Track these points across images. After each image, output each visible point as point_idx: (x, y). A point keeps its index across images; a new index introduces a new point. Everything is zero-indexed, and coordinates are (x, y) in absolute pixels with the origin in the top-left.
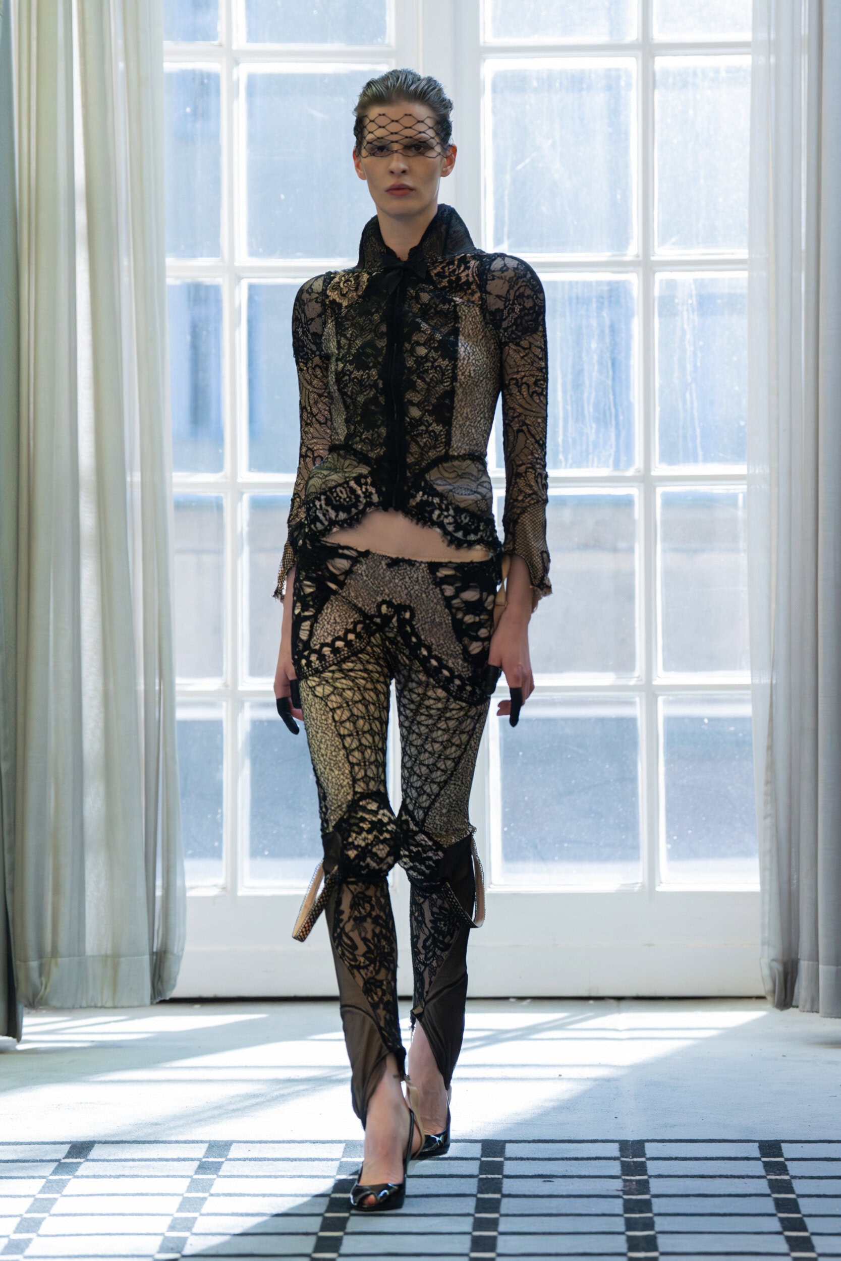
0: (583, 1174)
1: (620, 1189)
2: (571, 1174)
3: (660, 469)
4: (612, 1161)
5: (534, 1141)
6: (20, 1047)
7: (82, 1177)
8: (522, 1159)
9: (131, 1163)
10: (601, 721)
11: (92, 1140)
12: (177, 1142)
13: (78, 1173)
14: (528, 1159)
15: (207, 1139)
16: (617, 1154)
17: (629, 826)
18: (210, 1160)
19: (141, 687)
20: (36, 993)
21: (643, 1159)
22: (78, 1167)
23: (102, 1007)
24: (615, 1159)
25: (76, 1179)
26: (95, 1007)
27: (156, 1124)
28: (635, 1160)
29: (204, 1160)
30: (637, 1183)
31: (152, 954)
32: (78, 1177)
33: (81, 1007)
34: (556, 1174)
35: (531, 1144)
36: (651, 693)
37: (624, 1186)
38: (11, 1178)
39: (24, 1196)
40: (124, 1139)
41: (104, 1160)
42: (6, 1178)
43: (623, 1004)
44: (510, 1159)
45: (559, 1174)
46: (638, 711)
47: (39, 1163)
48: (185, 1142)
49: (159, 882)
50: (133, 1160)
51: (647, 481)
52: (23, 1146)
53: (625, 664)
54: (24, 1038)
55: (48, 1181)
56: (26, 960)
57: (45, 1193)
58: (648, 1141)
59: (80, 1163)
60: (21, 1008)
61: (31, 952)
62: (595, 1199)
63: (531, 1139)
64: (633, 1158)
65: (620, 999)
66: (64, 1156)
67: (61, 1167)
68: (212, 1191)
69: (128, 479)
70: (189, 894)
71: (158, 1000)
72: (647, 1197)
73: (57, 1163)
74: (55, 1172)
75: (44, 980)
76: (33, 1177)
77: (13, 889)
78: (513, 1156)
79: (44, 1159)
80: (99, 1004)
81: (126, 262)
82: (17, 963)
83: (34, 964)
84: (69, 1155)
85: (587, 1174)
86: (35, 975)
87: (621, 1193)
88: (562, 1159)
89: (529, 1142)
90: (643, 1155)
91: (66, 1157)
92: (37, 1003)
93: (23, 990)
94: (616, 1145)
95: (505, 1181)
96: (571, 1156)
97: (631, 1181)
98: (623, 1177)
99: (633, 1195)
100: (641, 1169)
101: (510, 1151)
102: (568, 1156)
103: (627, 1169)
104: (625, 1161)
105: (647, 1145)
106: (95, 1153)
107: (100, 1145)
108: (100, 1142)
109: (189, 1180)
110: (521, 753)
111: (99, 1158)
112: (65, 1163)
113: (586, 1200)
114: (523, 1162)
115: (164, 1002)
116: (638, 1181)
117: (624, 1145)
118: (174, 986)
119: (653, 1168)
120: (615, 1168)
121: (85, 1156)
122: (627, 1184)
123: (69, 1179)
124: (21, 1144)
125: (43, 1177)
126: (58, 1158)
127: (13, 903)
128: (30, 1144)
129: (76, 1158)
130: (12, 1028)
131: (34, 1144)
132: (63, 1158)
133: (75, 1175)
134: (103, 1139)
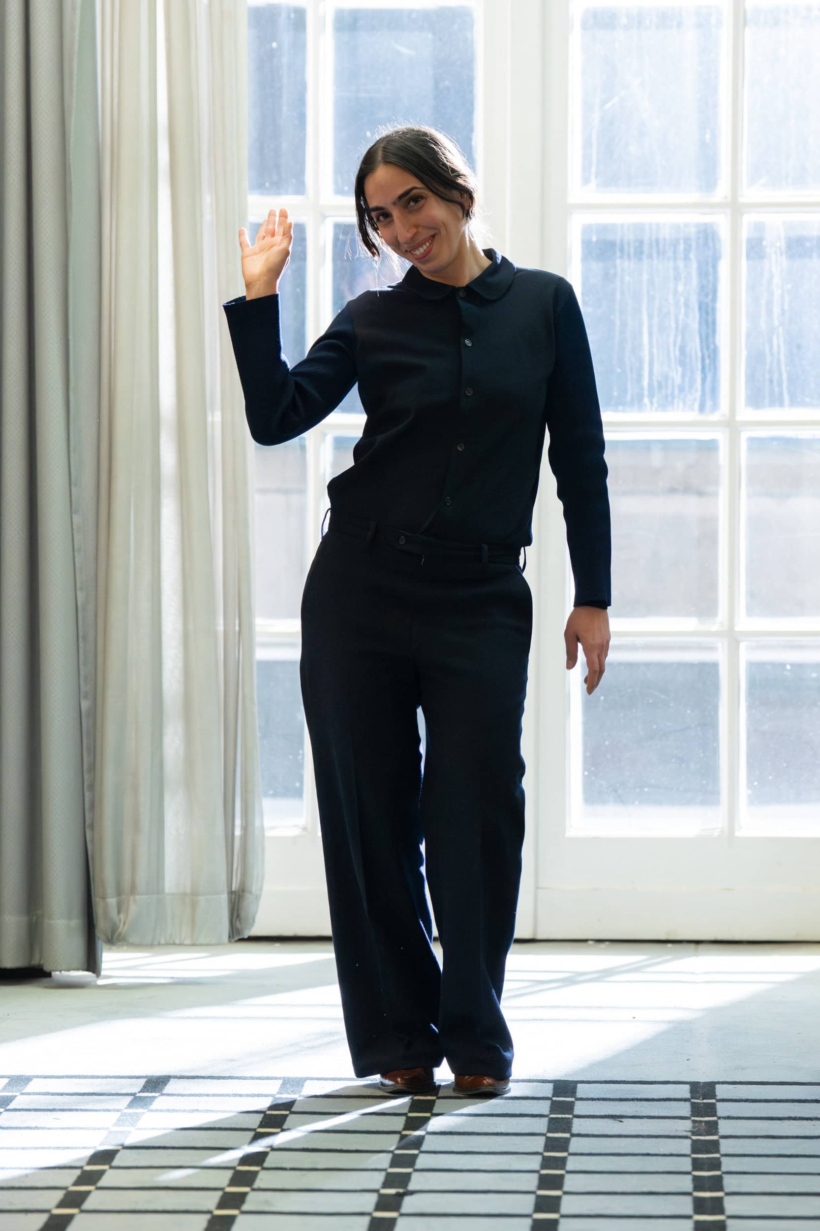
0: (652, 1115)
1: (689, 1130)
2: (641, 1115)
3: (744, 414)
4: (682, 1103)
5: (606, 1083)
6: (100, 982)
7: (156, 1110)
8: (593, 1100)
9: (206, 1098)
10: (683, 665)
11: (168, 1074)
12: (252, 1078)
13: (153, 1107)
14: (599, 1100)
15: (282, 1076)
16: (687, 1095)
17: (710, 771)
18: (284, 1096)
19: (221, 628)
20: (114, 929)
21: (713, 1101)
22: (153, 1101)
23: (180, 944)
24: (685, 1100)
25: (150, 1113)
26: (172, 944)
27: (232, 1060)
28: (706, 1101)
29: (277, 1096)
31: (232, 893)
32: (152, 1111)
33: (160, 944)
34: (626, 1115)
35: (603, 1086)
36: (734, 639)
37: (693, 1127)
38: (86, 1110)
39: (99, 1129)
40: (199, 1074)
41: (178, 1095)
42: (82, 1110)
44: (581, 1099)
45: (628, 1115)
46: (720, 656)
47: (114, 1097)
48: (259, 1078)
49: (238, 822)
50: (208, 1095)
51: (732, 425)
52: (100, 1080)
53: (708, 610)
54: (103, 973)
55: (123, 1115)
56: (105, 897)
57: (119, 1125)
58: (719, 1083)
59: (155, 1097)
60: (100, 944)
61: (110, 888)
62: (663, 1140)
63: (603, 1080)
64: (703, 1099)
65: (698, 942)
66: (139, 1089)
67: (136, 1100)
68: (285, 1127)
69: (209, 420)
70: (267, 834)
71: (236, 939)
72: (715, 1138)
73: (132, 1097)
74: (130, 1105)
75: (122, 916)
76: (108, 1110)
77: (92, 826)
78: (585, 1096)
79: (120, 1092)
80: (177, 942)
81: (207, 200)
82: (97, 900)
83: (112, 901)
84: (145, 1089)
85: (657, 1115)
86: (113, 912)
87: (689, 1134)
88: (633, 1100)
89: (601, 1083)
90: (713, 1096)
91: (142, 1091)
92: (115, 939)
93: (101, 925)
94: (687, 1087)
95: (575, 1121)
96: (642, 1098)
97: (700, 1122)
98: (693, 1118)
99: (701, 1136)
100: (711, 1110)
102: (639, 1098)
103: (697, 1110)
104: (695, 1103)
105: (718, 1087)
106: (170, 1088)
107: (176, 1080)
108: (175, 1077)
109: (262, 1116)
111: (174, 1092)
112: (140, 1097)
113: (655, 1140)
114: (594, 1102)
115: (242, 940)
116: (708, 1123)
117: (695, 1087)
118: (253, 924)
119: (723, 1109)
120: (685, 1109)
121: (160, 1091)
122: (696, 1125)
123: (144, 1113)
124: (98, 1077)
125: (118, 1111)
126: (133, 1092)
127: (92, 841)
128: (106, 1077)
129: (151, 1092)
130: (92, 963)
131: (110, 1077)
132: (139, 1092)
133: (150, 1108)
134: (179, 1074)
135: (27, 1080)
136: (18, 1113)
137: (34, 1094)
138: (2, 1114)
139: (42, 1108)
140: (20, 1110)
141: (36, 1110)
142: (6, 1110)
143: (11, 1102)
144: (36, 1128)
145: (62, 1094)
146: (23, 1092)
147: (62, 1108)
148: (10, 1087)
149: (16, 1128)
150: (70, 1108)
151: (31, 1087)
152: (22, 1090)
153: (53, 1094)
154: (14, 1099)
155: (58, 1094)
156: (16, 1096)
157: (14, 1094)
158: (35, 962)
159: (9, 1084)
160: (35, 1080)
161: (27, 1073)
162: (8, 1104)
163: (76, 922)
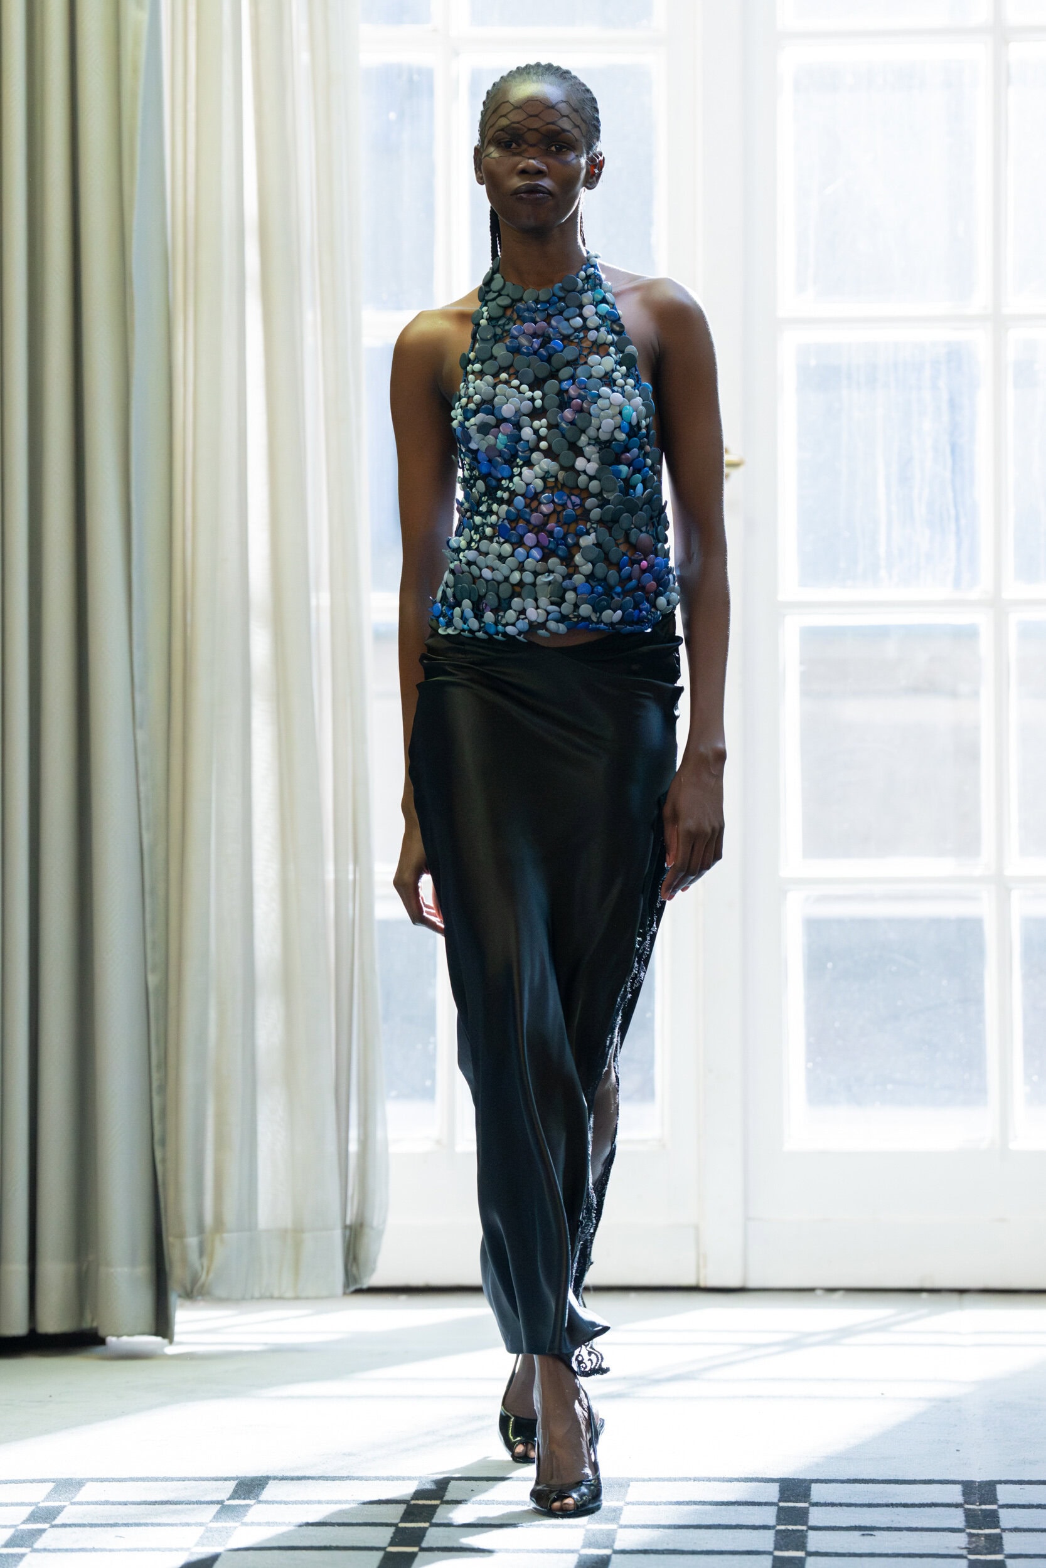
0: (914, 1525)
1: (964, 1546)
2: (898, 1525)
3: (1013, 590)
4: (953, 1509)
5: (849, 1481)
6: (170, 1350)
7: (252, 1524)
8: (833, 1505)
9: (316, 1506)
10: (936, 923)
11: (265, 1475)
12: (377, 1478)
13: (246, 1519)
14: (841, 1505)
15: (418, 1475)
16: (960, 1499)
17: (973, 1061)
18: (421, 1502)
19: (330, 876)
20: (195, 1280)
21: (994, 1507)
22: (247, 1511)
23: (281, 1298)
24: (957, 1506)
25: (244, 1528)
26: (270, 1298)
27: (350, 1455)
28: (983, 1507)
29: (413, 1502)
30: (986, 1539)
31: (345, 1227)
32: (246, 1524)
33: (252, 1298)
34: (878, 1525)
35: (846, 1485)
36: (1003, 886)
37: (970, 1543)
38: (159, 1525)
39: (177, 1550)
40: (308, 1474)
41: (280, 1502)
42: (153, 1525)
43: (967, 1297)
44: (817, 1504)
45: (882, 1526)
46: (985, 908)
47: (196, 1506)
48: (387, 1479)
49: (353, 1134)
50: (319, 1502)
51: (997, 605)
52: (175, 1483)
53: (968, 846)
54: (176, 1338)
55: (209, 1530)
56: (181, 1236)
57: (203, 1545)
58: (1000, 1482)
59: (249, 1506)
60: (174, 1299)
61: (190, 1225)
62: (930, 1560)
63: (845, 1477)
64: (980, 1505)
65: (962, 1291)
66: (228, 1496)
67: (225, 1510)
68: (424, 1545)
69: (313, 602)
70: (392, 1149)
71: (352, 1288)
72: (999, 1557)
73: (220, 1506)
74: (217, 1517)
75: (205, 1261)
76: (188, 1524)
77: (163, 1143)
78: (822, 1501)
79: (202, 1499)
80: (276, 1294)
81: (311, 317)
82: (171, 1241)
83: (192, 1241)
84: (235, 1495)
85: (919, 1525)
86: (193, 1256)
87: (964, 1552)
88: (887, 1505)
89: (842, 1482)
90: (994, 1501)
91: (232, 1498)
92: (194, 1293)
93: (177, 1274)
94: (958, 1488)
95: (811, 1533)
96: (898, 1502)
97: (978, 1535)
98: (968, 1531)
99: (981, 1554)
100: (991, 1519)
101: (818, 1493)
102: (894, 1502)
103: (973, 1520)
104: (969, 1509)
105: (999, 1487)
106: (268, 1493)
107: (276, 1481)
108: (275, 1478)
109: (392, 1529)
110: (830, 965)
111: (275, 1499)
112: (229, 1506)
113: (918, 1560)
114: (835, 1508)
115: (360, 1291)
116: (987, 1536)
117: (969, 1488)
118: (373, 1270)
119: (1007, 1518)
120: (957, 1518)
121: (256, 1497)
122: (974, 1539)
123: (236, 1528)
124: (172, 1479)
125: (201, 1524)
126: (220, 1499)
127: (164, 1160)
128: (184, 1479)
129: (244, 1499)
130: (162, 1326)
131: (189, 1479)
132: (228, 1500)
133: (243, 1521)
134: (280, 1475)
135: (79, 1484)
136: (68, 1529)
137: (88, 1503)
138: (47, 1531)
139: (99, 1522)
140: (70, 1526)
141: (91, 1525)
142: (53, 1526)
143: (58, 1515)
144: (94, 1550)
145: (125, 1504)
146: (73, 1501)
147: (126, 1522)
148: (56, 1495)
149: (67, 1550)
150: (137, 1521)
151: (84, 1494)
152: (73, 1498)
153: (113, 1503)
154: (62, 1511)
155: (120, 1503)
156: (64, 1507)
157: (62, 1504)
158: (87, 1324)
159: (54, 1490)
160: (89, 1485)
161: (79, 1475)
162: (55, 1518)
163: (143, 1271)
